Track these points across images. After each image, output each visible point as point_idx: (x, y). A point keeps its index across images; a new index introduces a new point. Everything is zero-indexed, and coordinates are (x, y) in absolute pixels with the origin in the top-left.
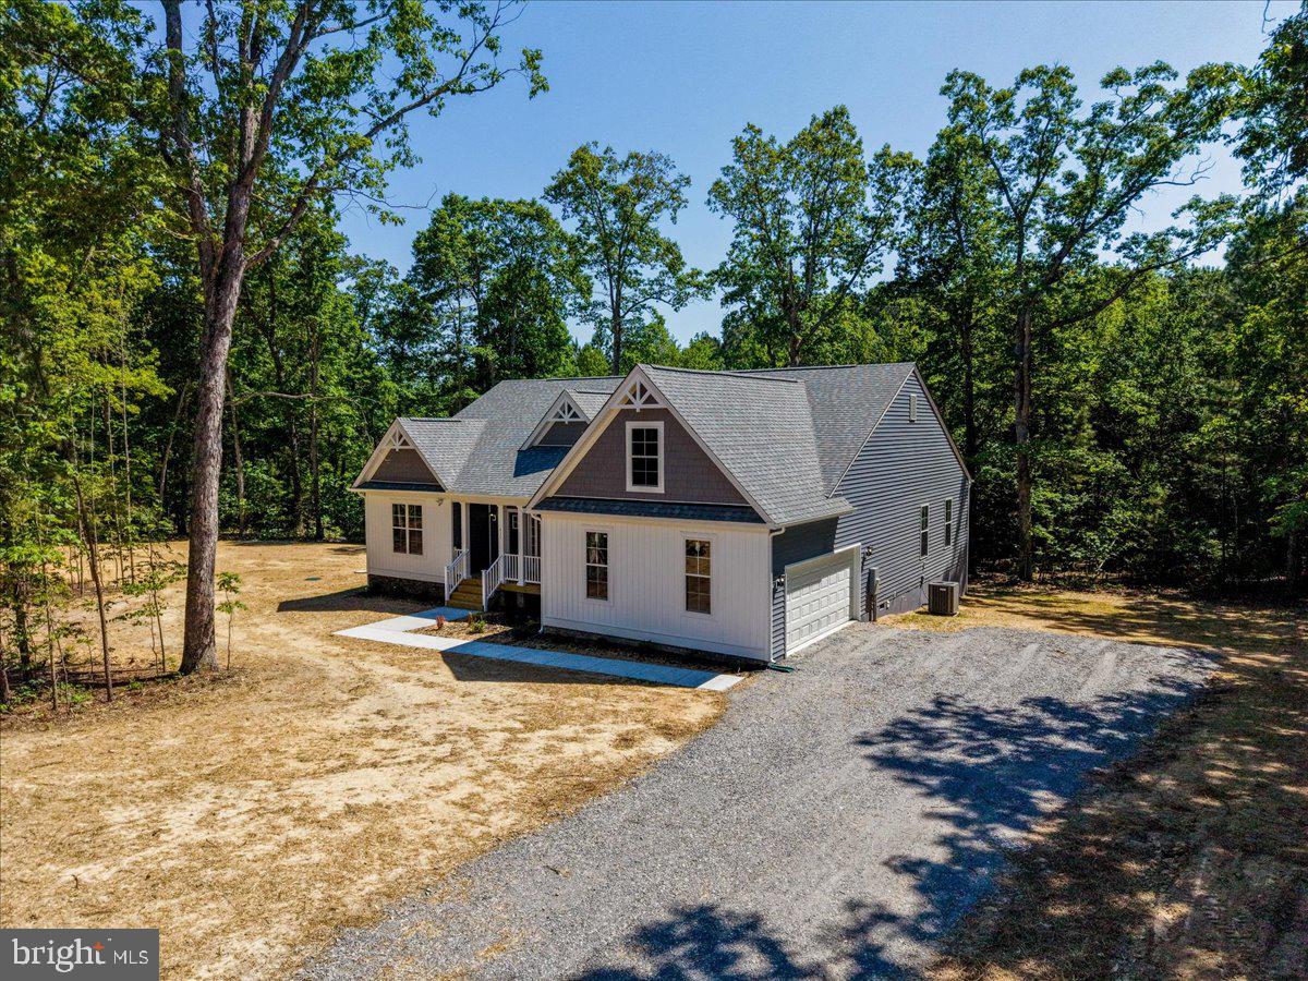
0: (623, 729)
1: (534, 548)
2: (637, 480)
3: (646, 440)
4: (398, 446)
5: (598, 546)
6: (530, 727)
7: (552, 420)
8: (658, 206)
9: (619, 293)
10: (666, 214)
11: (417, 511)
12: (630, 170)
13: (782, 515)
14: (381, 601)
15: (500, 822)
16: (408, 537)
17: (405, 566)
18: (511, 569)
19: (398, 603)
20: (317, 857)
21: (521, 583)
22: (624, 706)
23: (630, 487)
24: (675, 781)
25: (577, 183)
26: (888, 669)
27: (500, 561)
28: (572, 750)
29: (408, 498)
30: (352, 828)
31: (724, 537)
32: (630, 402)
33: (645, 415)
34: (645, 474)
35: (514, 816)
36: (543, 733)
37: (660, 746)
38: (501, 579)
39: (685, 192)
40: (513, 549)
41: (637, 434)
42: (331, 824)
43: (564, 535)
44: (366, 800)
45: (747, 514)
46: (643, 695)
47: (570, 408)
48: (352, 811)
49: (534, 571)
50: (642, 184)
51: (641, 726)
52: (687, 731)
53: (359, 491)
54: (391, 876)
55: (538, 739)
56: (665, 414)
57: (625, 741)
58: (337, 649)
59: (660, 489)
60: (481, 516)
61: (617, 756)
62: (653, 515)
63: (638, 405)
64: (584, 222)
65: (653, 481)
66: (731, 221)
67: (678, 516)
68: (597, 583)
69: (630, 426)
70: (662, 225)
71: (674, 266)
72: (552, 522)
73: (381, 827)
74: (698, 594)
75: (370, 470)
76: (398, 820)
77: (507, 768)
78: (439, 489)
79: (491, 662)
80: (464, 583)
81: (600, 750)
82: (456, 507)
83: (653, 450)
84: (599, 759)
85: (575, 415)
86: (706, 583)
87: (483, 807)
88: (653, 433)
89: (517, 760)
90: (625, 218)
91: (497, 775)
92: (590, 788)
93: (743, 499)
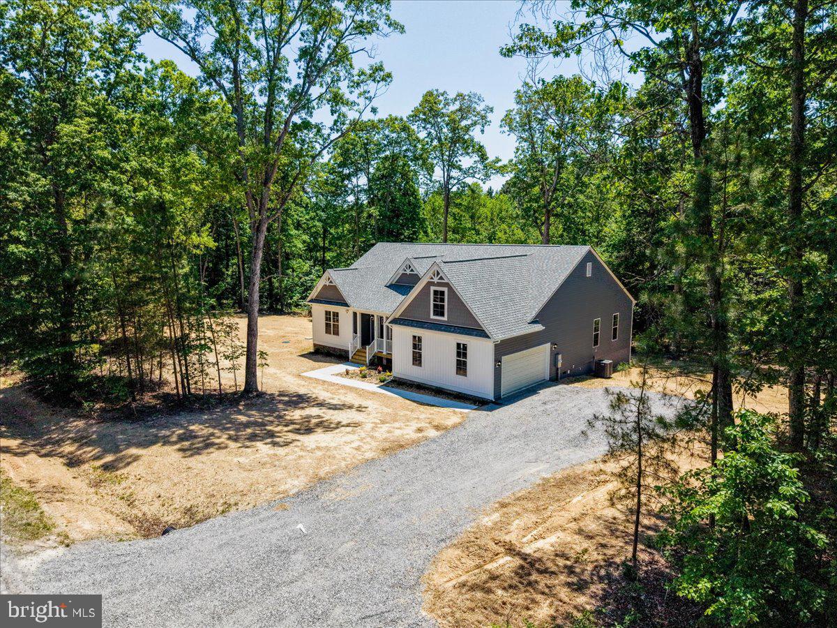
0: (419, 425)
1: (390, 337)
2: (436, 313)
3: (439, 295)
4: (328, 284)
5: (417, 343)
6: (383, 422)
7: (401, 272)
8: (475, 124)
9: (448, 175)
10: (478, 128)
11: (336, 315)
12: (458, 103)
13: (499, 335)
14: (320, 357)
15: (369, 455)
16: (332, 325)
17: (330, 341)
18: (380, 346)
19: (328, 359)
20: (309, 461)
21: (384, 353)
22: (423, 416)
23: (432, 317)
24: (434, 446)
25: (429, 108)
26: (548, 407)
27: (375, 341)
28: (398, 433)
29: (332, 308)
30: (319, 453)
31: (472, 342)
32: (432, 278)
33: (439, 284)
34: (439, 310)
35: (374, 454)
36: (387, 425)
37: (432, 433)
38: (376, 350)
39: (490, 116)
40: (382, 337)
41: (436, 292)
42: (312, 451)
43: (402, 337)
44: (323, 445)
45: (482, 334)
46: (432, 412)
47: (410, 267)
48: (318, 448)
49: (390, 347)
50: (464, 111)
51: (427, 425)
52: (446, 428)
53: (310, 304)
54: (333, 468)
55: (385, 427)
56: (447, 285)
57: (420, 430)
58: (303, 383)
59: (445, 318)
60: (367, 320)
61: (415, 436)
62: (441, 330)
63: (436, 280)
64: (429, 134)
65: (442, 315)
66: (513, 137)
67: (453, 332)
68: (417, 359)
69: (433, 289)
70: (476, 134)
71: (483, 157)
72: (397, 330)
73: (328, 453)
74: (461, 367)
75: (313, 294)
76: (335, 452)
77: (372, 437)
78: (346, 305)
79: (368, 392)
80: (358, 351)
81: (409, 433)
82: (355, 314)
83: (442, 300)
84: (408, 437)
85: (412, 270)
86: (465, 363)
87: (363, 450)
88: (442, 293)
89: (376, 434)
90: (453, 130)
91: (369, 439)
92: (402, 446)
93: (481, 327)
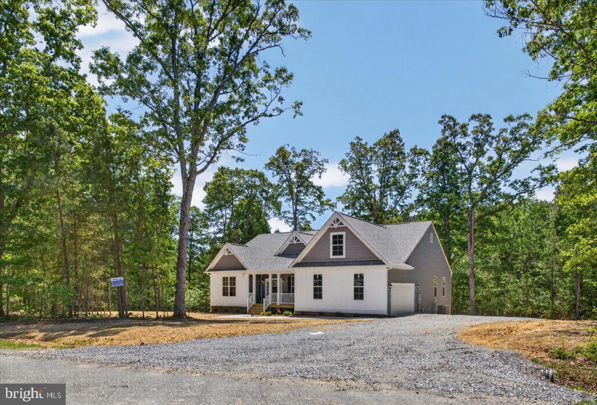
2: (335, 254)
3: (338, 240)
4: (226, 254)
5: (318, 280)
7: (288, 243)
8: (313, 172)
9: (296, 208)
10: (317, 175)
11: (233, 279)
12: (302, 156)
13: (391, 263)
16: (229, 289)
17: (228, 302)
18: (274, 299)
21: (279, 304)
23: (332, 257)
27: (270, 296)
29: (229, 274)
31: (368, 271)
32: (332, 225)
33: (338, 229)
34: (338, 251)
38: (270, 303)
41: (335, 237)
45: (378, 262)
47: (296, 239)
50: (307, 162)
53: (209, 272)
56: (346, 229)
59: (344, 256)
62: (341, 265)
63: (336, 226)
64: (281, 178)
67: (351, 265)
68: (318, 294)
69: (332, 234)
71: (320, 197)
72: (299, 272)
74: (359, 294)
75: (213, 264)
78: (243, 269)
80: (253, 306)
82: (251, 276)
83: (341, 242)
85: (298, 241)
86: (362, 289)
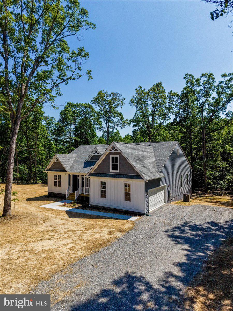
0: (109, 230)
1: (88, 185)
2: (113, 169)
3: (115, 159)
4: (56, 161)
5: (103, 185)
6: (87, 230)
7: (93, 154)
8: (118, 105)
9: (108, 125)
10: (120, 107)
11: (60, 176)
12: (111, 96)
13: (147, 178)
14: (51, 198)
15: (80, 253)
16: (58, 183)
17: (57, 190)
18: (82, 190)
19: (55, 199)
20: (35, 262)
21: (85, 194)
22: (110, 224)
23: (111, 171)
24: (122, 243)
25: (99, 99)
26: (174, 215)
27: (80, 188)
28: (97, 235)
29: (58, 173)
30: (44, 255)
31: (133, 182)
32: (111, 150)
33: (115, 153)
34: (115, 167)
35: (83, 252)
36: (90, 231)
37: (119, 234)
38: (80, 193)
39: (124, 102)
40: (83, 186)
41: (113, 158)
42: (38, 254)
43: (95, 182)
44: (47, 248)
45: (139, 177)
46: (114, 222)
47: (97, 152)
48: (43, 251)
49: (88, 191)
50: (114, 100)
51: (114, 229)
52: (125, 230)
53: (46, 172)
54: (53, 267)
55: (89, 233)
56: (119, 153)
57: (110, 233)
58: (40, 210)
59: (118, 171)
60: (75, 177)
61: (108, 237)
62: (117, 177)
63: (113, 151)
64: (100, 108)
65: (117, 169)
66: (135, 108)
67: (123, 178)
68: (103, 194)
69: (111, 156)
70: (119, 109)
71: (122, 119)
72: (92, 179)
73: (51, 255)
74: (128, 197)
75: (49, 166)
76: (55, 253)
77: (81, 240)
78: (65, 171)
79: (77, 213)
80: (71, 194)
81: (104, 235)
82: (69, 175)
83: (117, 162)
84: (104, 238)
86: (129, 194)
87: (75, 250)
88: (117, 158)
89: (84, 238)
90: (110, 107)
91: (79, 242)
92: (102, 245)
93: (138, 174)
